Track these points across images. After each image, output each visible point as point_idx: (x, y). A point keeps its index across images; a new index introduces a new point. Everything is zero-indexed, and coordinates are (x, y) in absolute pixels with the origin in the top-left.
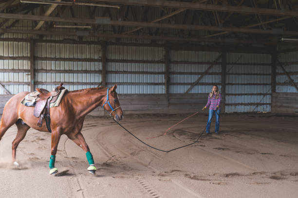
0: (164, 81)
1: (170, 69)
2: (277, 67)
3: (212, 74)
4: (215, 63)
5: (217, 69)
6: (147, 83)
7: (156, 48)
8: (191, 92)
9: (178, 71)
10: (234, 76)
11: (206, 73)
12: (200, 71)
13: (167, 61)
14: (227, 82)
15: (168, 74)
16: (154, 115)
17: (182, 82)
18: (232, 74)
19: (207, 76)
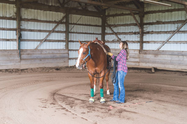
0: (15, 37)
1: (21, 25)
2: (106, 28)
3: (58, 32)
4: (60, 22)
5: (62, 27)
6: (3, 39)
7: (7, 4)
8: (40, 49)
9: (29, 29)
10: (75, 34)
11: (53, 31)
12: (48, 30)
13: (19, 18)
14: (70, 40)
15: (19, 30)
16: (7, 70)
17: (32, 39)
18: (74, 33)
19: (53, 33)
